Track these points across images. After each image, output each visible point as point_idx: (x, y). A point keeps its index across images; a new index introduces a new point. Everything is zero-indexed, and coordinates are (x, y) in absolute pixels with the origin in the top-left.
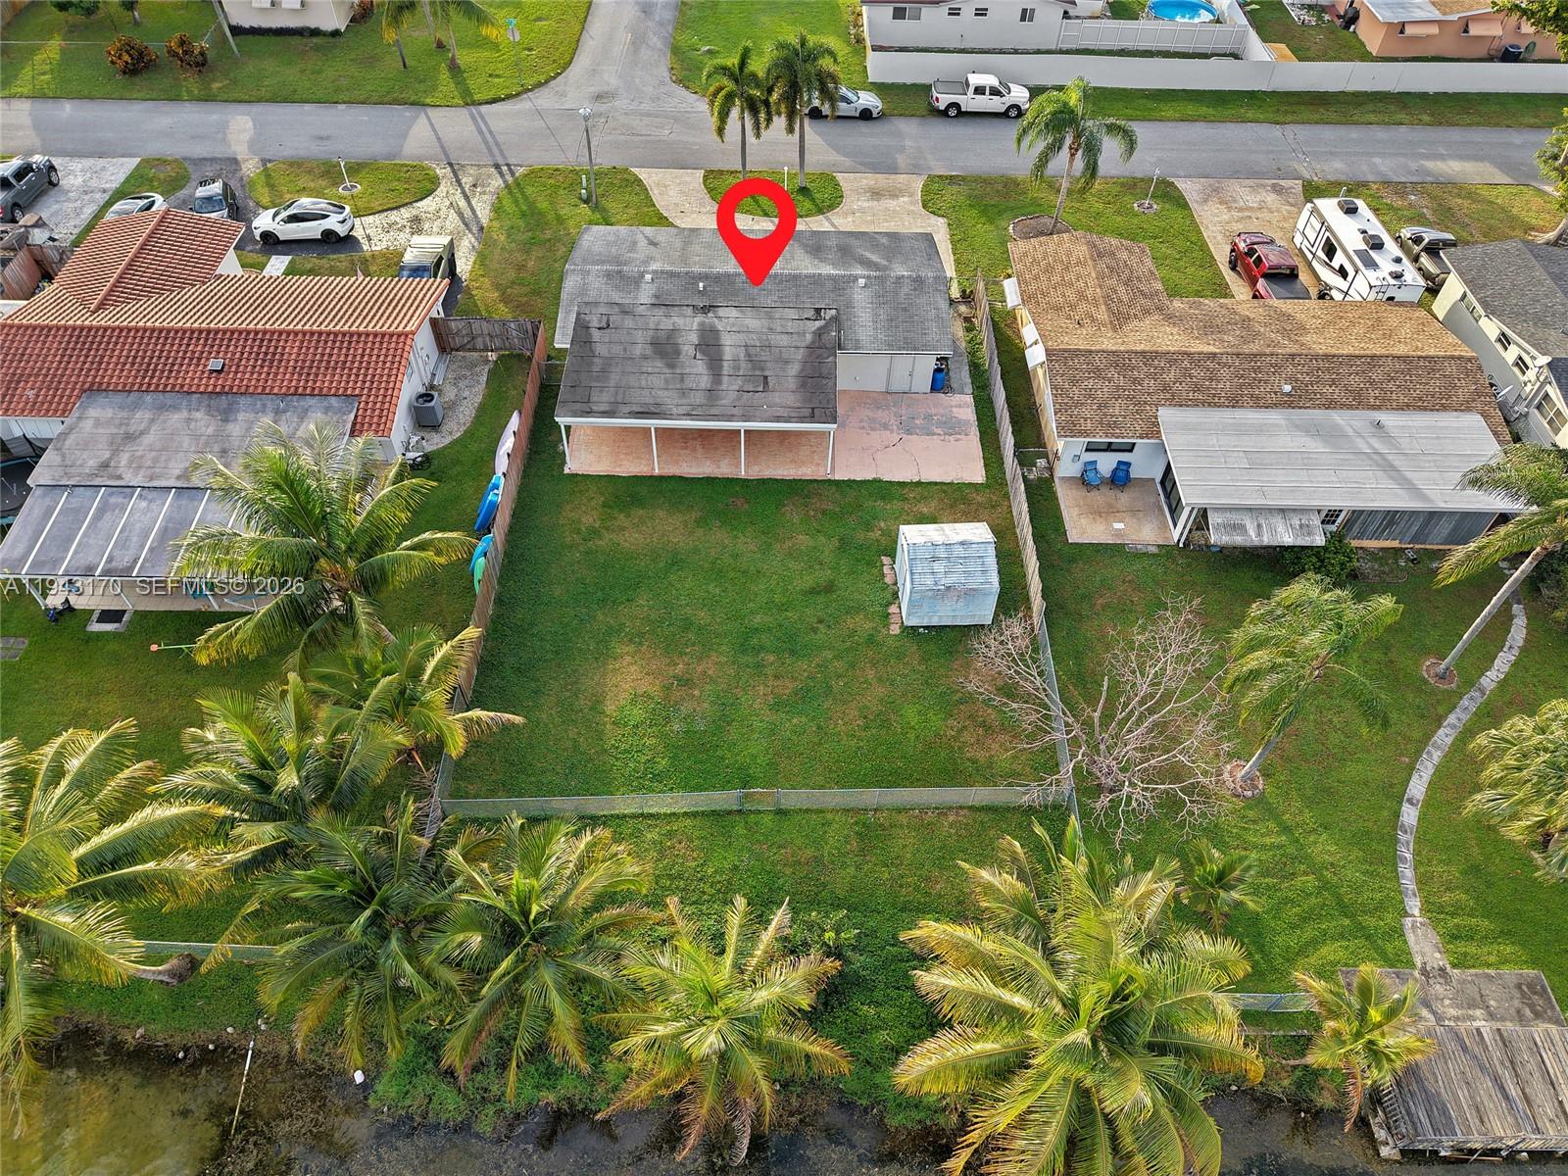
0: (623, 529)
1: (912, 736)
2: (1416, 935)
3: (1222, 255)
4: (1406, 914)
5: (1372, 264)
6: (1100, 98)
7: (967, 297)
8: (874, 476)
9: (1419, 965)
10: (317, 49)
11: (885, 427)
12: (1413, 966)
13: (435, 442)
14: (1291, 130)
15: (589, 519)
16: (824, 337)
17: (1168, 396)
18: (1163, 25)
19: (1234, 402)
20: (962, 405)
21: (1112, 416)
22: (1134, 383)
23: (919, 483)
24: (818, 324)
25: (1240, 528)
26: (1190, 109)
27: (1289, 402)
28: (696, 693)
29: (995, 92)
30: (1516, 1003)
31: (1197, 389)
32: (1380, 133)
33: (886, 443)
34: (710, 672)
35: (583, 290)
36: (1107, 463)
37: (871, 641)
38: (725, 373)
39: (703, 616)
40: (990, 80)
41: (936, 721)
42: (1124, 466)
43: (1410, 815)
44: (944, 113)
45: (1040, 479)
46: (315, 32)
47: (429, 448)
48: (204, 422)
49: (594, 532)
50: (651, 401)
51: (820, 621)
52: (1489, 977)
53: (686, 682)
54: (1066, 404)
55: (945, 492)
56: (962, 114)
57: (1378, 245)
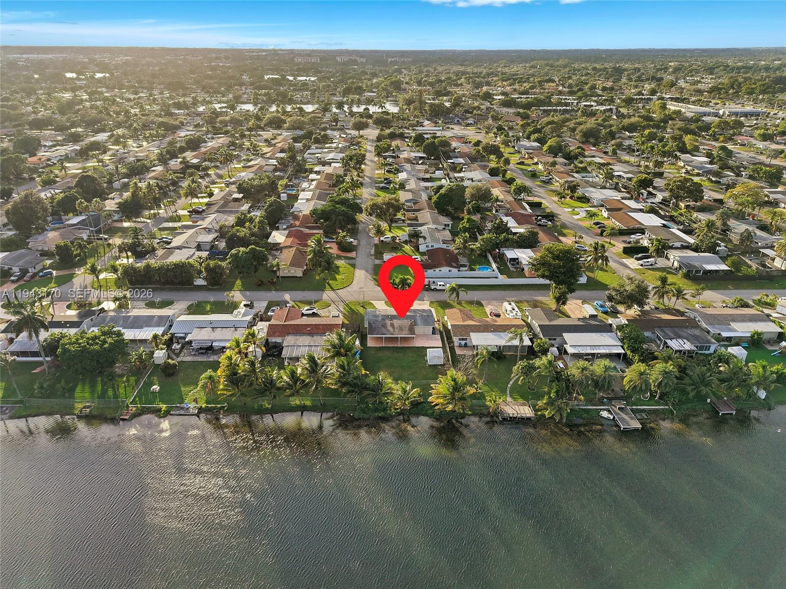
0: (379, 354)
2: (508, 398)
3: (489, 313)
5: (512, 313)
6: (460, 286)
7: (438, 321)
8: (422, 346)
10: (297, 280)
11: (424, 339)
14: (506, 292)
15: (373, 353)
16: (412, 324)
17: (472, 331)
18: (480, 272)
19: (483, 332)
20: (438, 336)
21: (462, 334)
22: (466, 329)
23: (430, 347)
24: (411, 322)
26: (486, 288)
27: (493, 331)
29: (443, 285)
31: (477, 330)
32: (525, 292)
33: (424, 341)
35: (369, 318)
36: (463, 343)
37: (423, 367)
38: (395, 329)
39: (395, 364)
40: (443, 283)
42: (466, 343)
44: (433, 290)
45: (452, 346)
46: (296, 277)
48: (310, 338)
50: (383, 333)
51: (414, 365)
54: (454, 332)
56: (437, 290)
57: (514, 309)
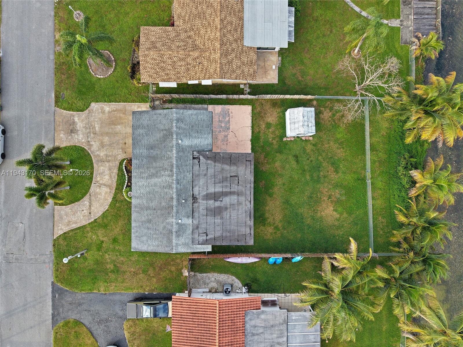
0: (274, 219)
1: (346, 136)
2: (393, 24)
4: (388, 24)
8: (249, 141)
9: (400, 26)
11: (226, 136)
12: (399, 27)
13: (238, 283)
15: (270, 230)
16: (209, 156)
17: (239, 41)
19: (241, 19)
20: (214, 109)
21: (248, 61)
22: (234, 51)
23: (252, 127)
24: (201, 158)
28: (333, 193)
30: (408, 7)
31: (236, 30)
33: (234, 137)
34: (326, 190)
35: (185, 245)
37: (315, 145)
38: (229, 190)
41: (341, 130)
43: (364, 14)
45: (249, 88)
47: (240, 285)
49: (276, 228)
50: (245, 214)
51: (308, 159)
52: (402, 11)
53: (330, 197)
54: (243, 76)
55: (256, 119)
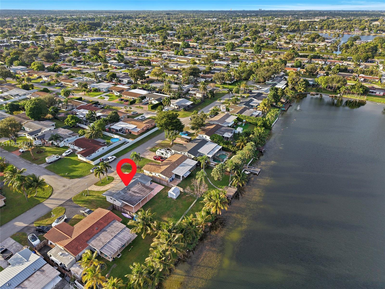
3: (153, 160)
5: (168, 153)
8: (157, 193)
21: (170, 174)
22: (168, 171)
23: (161, 191)
25: (186, 175)
29: (112, 158)
37: (175, 202)
42: (172, 178)
43: (212, 184)
54: (166, 176)
55: (164, 190)
56: (110, 162)
57: (166, 151)
